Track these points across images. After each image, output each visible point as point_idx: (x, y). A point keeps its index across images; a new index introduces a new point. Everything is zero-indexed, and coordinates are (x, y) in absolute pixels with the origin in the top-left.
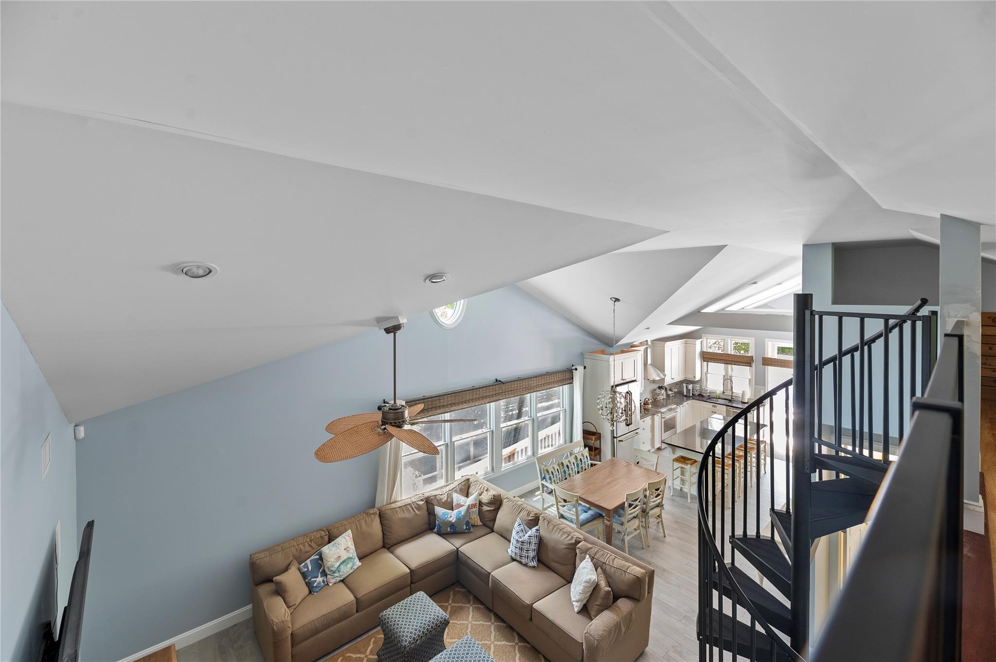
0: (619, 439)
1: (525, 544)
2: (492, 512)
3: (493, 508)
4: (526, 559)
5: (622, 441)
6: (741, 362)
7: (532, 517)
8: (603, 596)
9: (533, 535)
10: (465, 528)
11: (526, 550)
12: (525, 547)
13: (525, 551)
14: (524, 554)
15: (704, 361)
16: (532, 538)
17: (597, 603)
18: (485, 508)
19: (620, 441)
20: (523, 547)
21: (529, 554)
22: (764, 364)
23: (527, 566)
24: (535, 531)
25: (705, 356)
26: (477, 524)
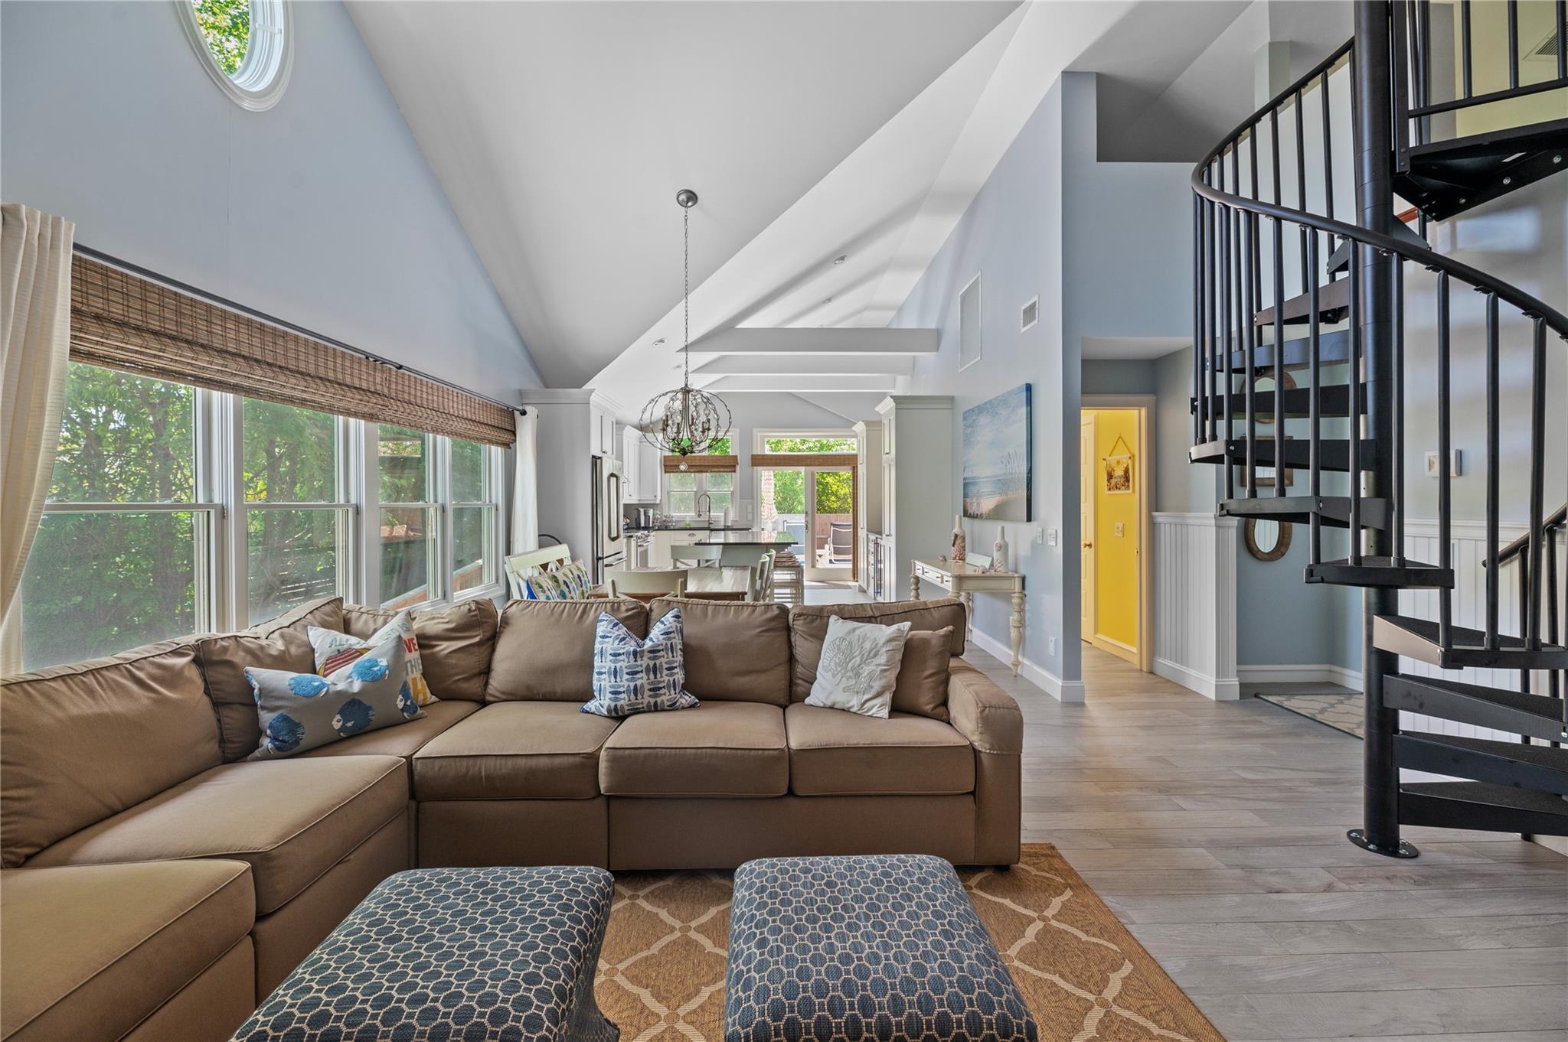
0: (606, 561)
1: (661, 653)
2: (476, 649)
3: (477, 639)
4: (673, 692)
5: (611, 565)
6: (722, 466)
7: (627, 610)
8: (941, 649)
9: (674, 629)
10: (400, 705)
11: (667, 669)
12: (663, 661)
13: (665, 672)
14: (665, 678)
15: (666, 472)
16: (672, 635)
17: (927, 673)
18: (445, 647)
19: (607, 566)
20: (658, 662)
21: (676, 677)
22: (754, 464)
23: (677, 709)
24: (671, 620)
25: (668, 463)
26: (425, 699)
